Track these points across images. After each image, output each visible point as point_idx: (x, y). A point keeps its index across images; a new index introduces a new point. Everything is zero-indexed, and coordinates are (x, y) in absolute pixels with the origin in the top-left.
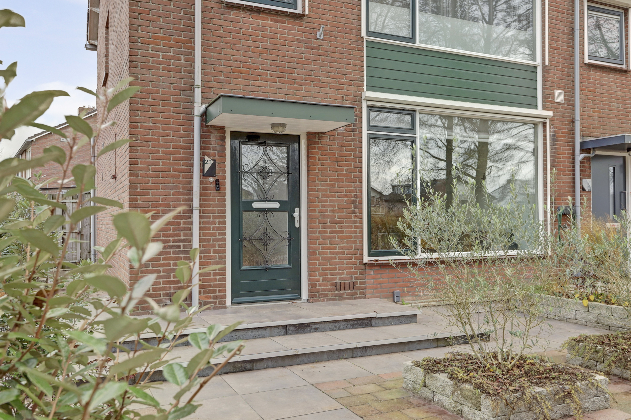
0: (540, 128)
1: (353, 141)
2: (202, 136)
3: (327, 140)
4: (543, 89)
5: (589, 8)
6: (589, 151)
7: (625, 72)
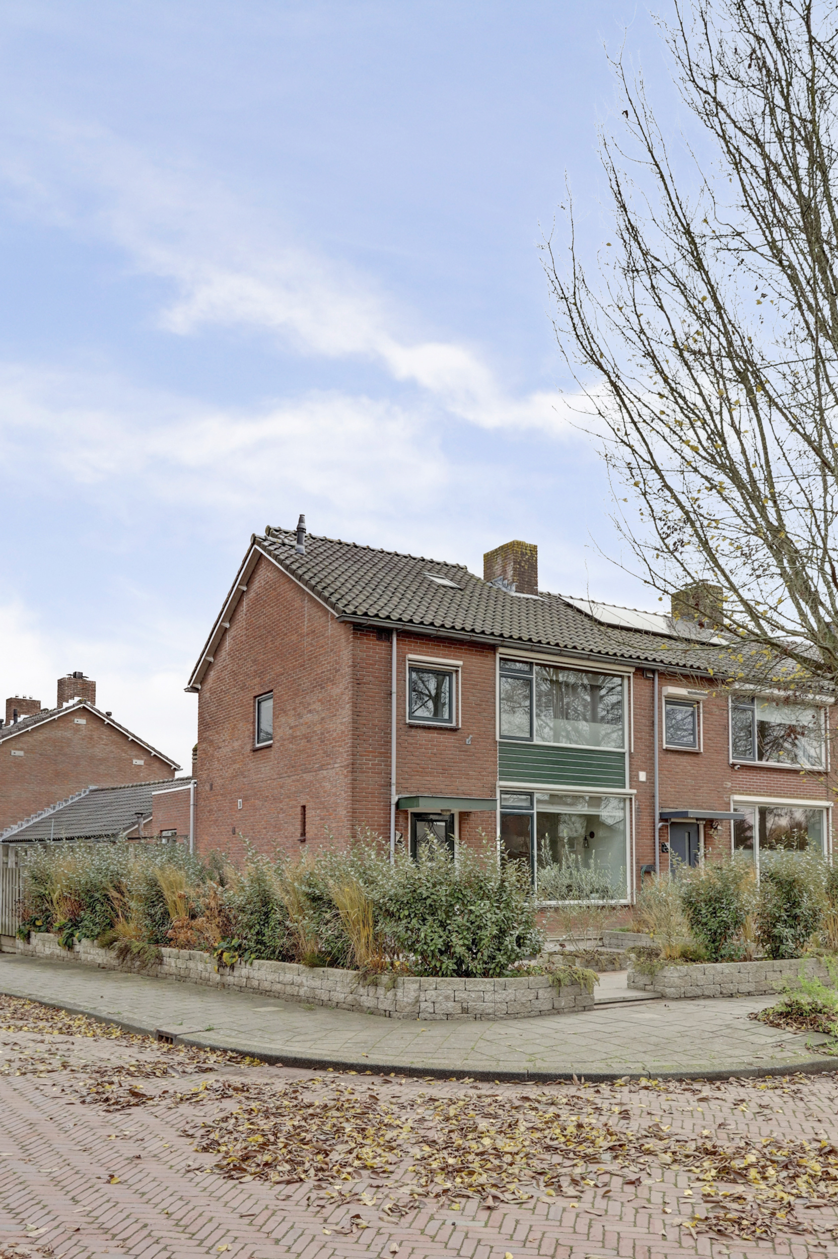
0: (628, 802)
1: (490, 817)
2: (396, 817)
3: (472, 817)
4: (630, 771)
5: (667, 703)
6: (666, 820)
7: (697, 754)
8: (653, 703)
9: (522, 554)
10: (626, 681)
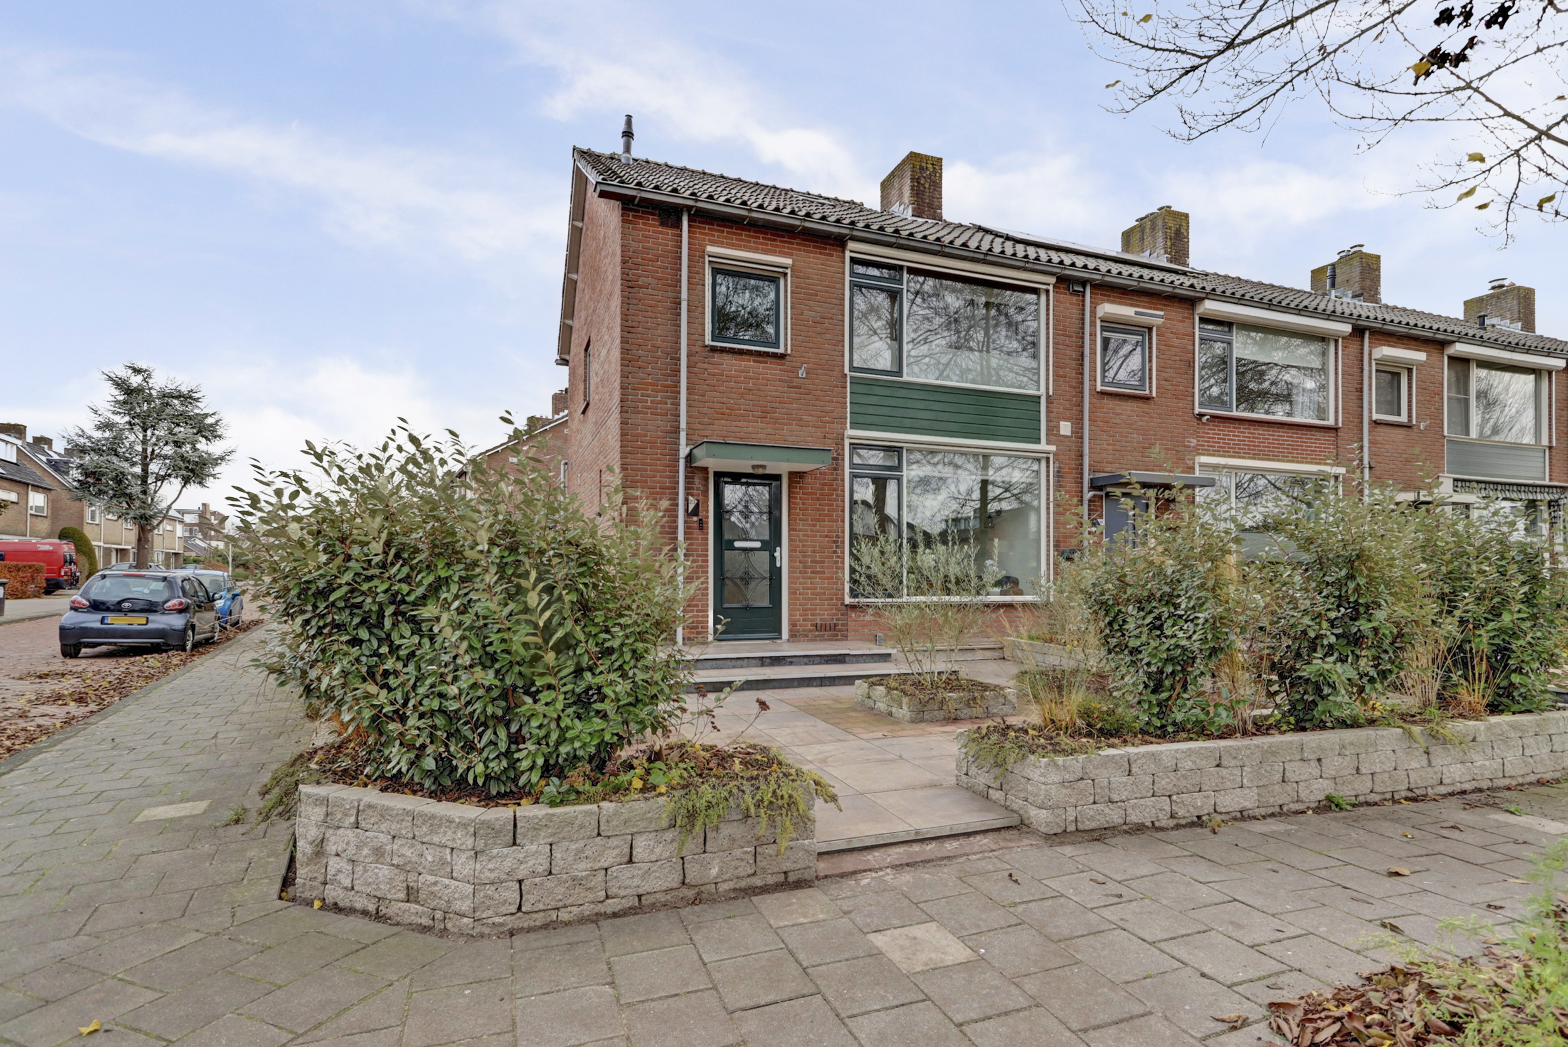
0: (1043, 464)
2: (686, 477)
4: (1048, 421)
5: (1103, 329)
6: (1100, 488)
7: (1147, 399)
8: (1083, 328)
9: (921, 168)
10: (1043, 298)
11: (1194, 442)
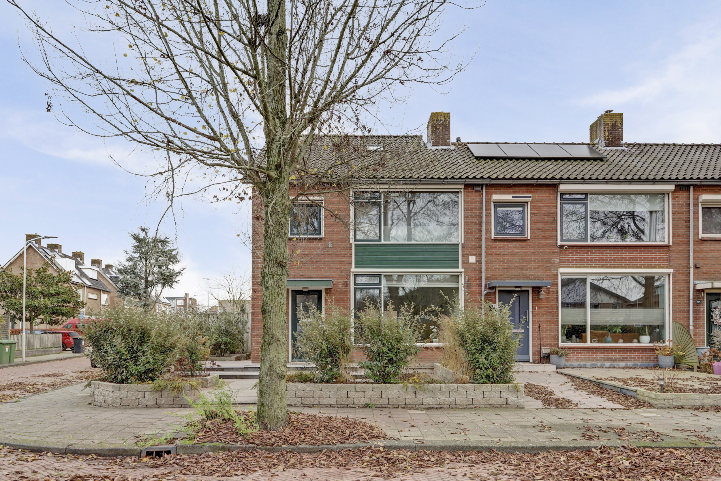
0: (460, 278)
3: (334, 291)
4: (462, 256)
5: (495, 206)
7: (525, 240)
8: (482, 208)
11: (557, 261)
